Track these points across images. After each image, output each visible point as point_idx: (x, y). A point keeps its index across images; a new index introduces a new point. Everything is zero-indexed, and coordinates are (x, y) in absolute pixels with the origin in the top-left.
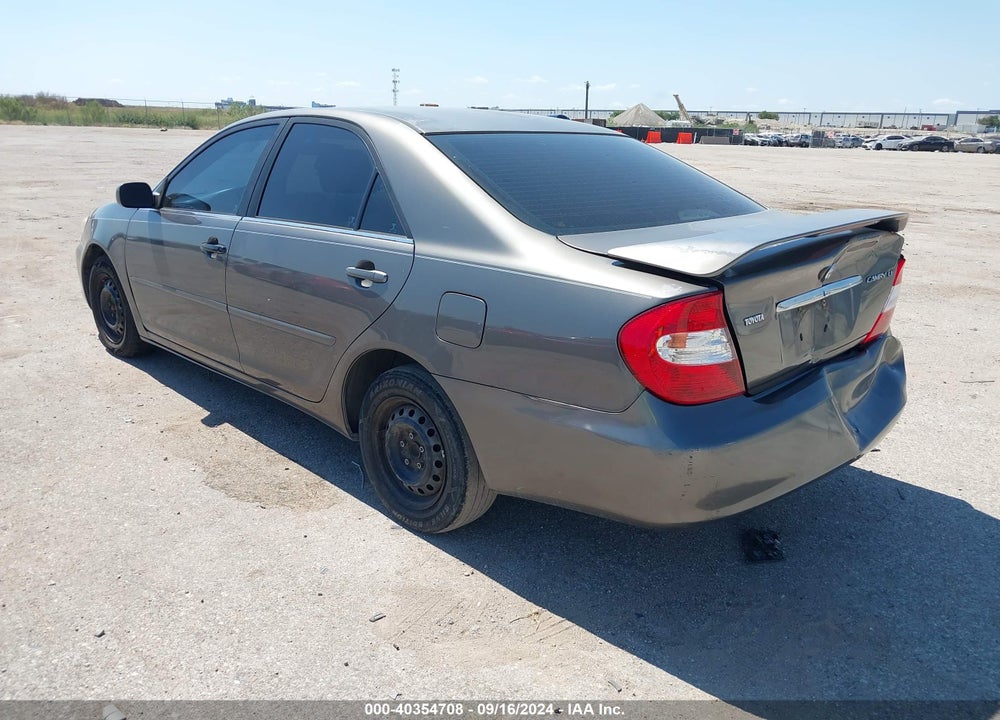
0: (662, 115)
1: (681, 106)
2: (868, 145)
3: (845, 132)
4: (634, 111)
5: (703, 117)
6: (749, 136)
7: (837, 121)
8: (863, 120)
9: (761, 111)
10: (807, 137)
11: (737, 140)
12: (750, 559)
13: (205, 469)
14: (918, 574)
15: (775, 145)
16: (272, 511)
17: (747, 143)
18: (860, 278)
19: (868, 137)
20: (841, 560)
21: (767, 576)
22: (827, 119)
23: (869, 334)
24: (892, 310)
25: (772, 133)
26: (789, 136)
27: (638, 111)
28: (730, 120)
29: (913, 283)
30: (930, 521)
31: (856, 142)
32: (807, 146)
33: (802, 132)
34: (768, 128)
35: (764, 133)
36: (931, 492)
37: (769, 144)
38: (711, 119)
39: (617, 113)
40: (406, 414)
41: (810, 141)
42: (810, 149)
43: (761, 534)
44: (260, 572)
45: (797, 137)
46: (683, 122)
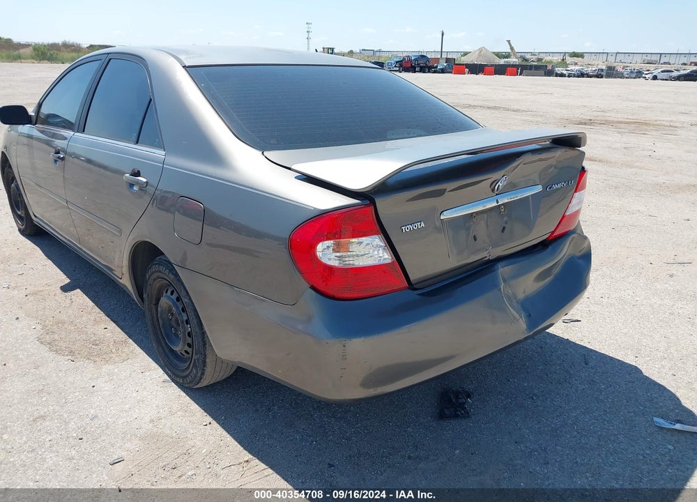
0: (499, 55)
1: (512, 48)
2: (647, 76)
3: (633, 66)
4: (477, 52)
5: (528, 56)
6: (559, 70)
7: (627, 59)
8: (647, 58)
9: (571, 51)
10: (602, 70)
11: (550, 73)
12: (442, 416)
13: (44, 327)
14: (578, 433)
15: (578, 77)
16: (78, 364)
17: (557, 75)
18: (540, 186)
19: (649, 70)
20: (517, 419)
21: (450, 432)
22: (620, 57)
23: (553, 232)
24: (577, 213)
25: (578, 68)
26: (589, 70)
27: (481, 52)
28: (548, 58)
29: (650, 182)
30: (604, 384)
31: (639, 74)
32: (602, 77)
33: (600, 67)
34: (576, 64)
35: (571, 68)
36: (612, 359)
37: (574, 76)
38: (534, 58)
39: (466, 54)
40: (169, 293)
41: (604, 73)
42: (604, 79)
43: (457, 394)
44: (43, 417)
45: (595, 70)
46: (513, 60)
